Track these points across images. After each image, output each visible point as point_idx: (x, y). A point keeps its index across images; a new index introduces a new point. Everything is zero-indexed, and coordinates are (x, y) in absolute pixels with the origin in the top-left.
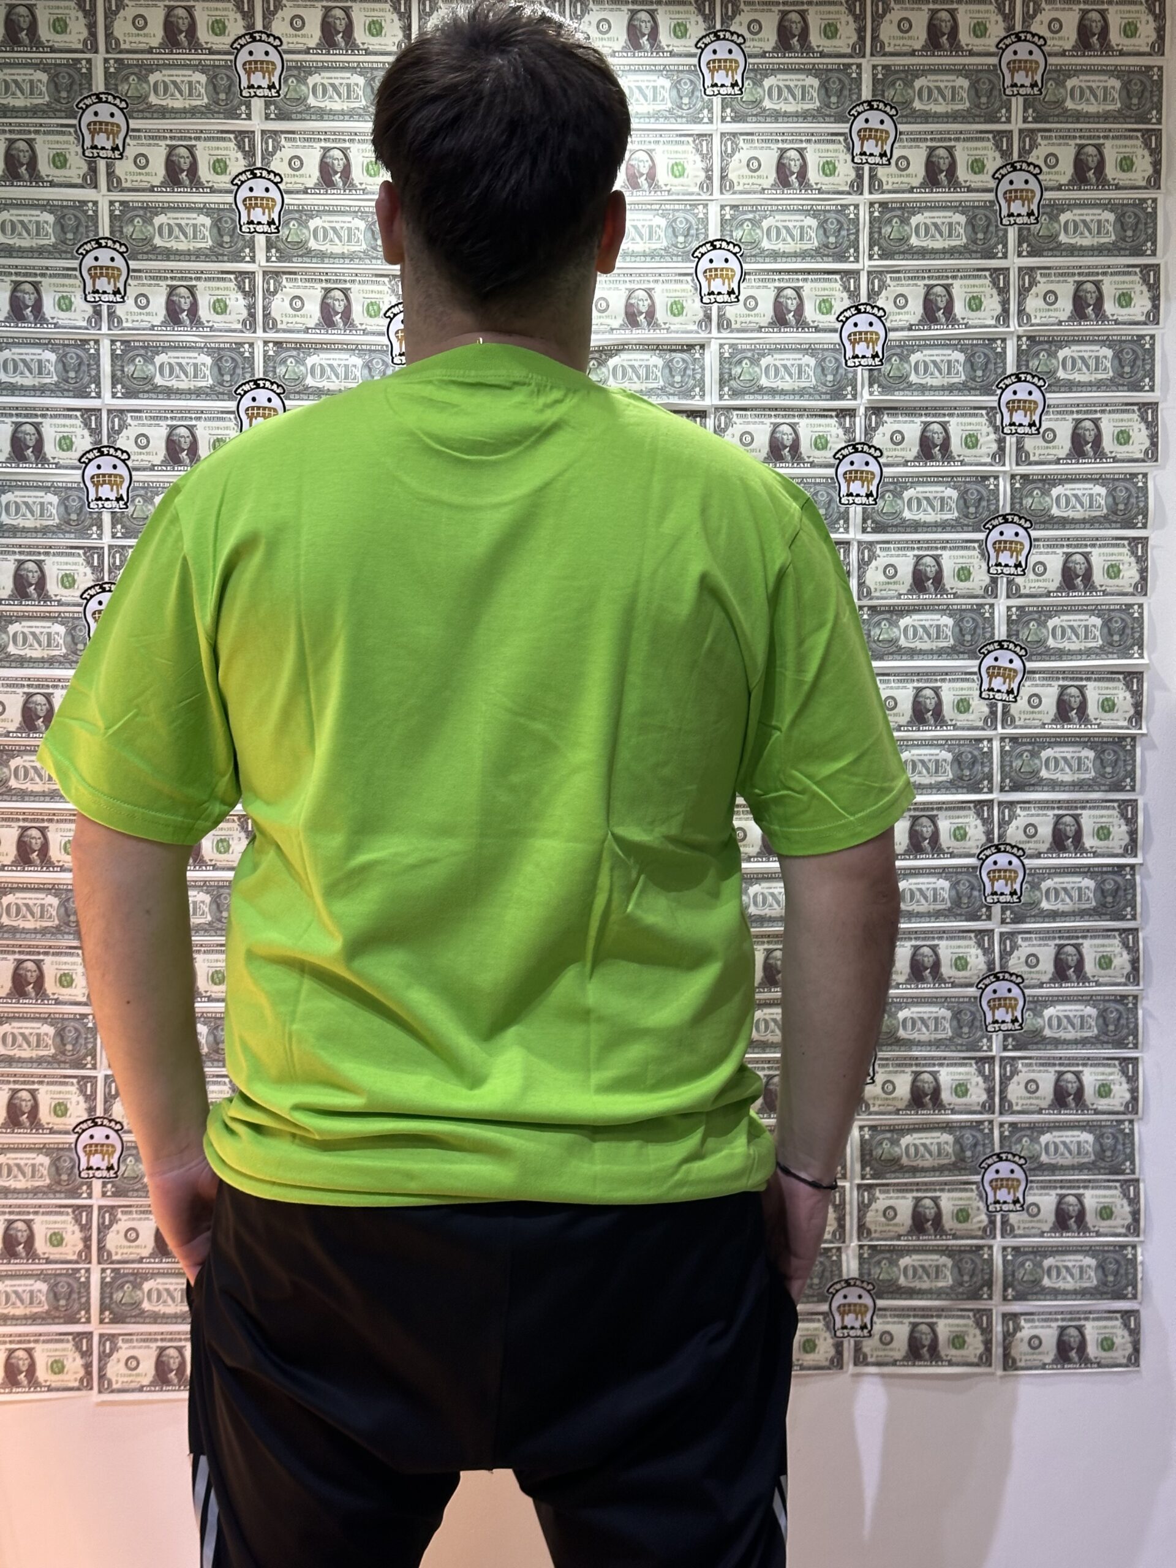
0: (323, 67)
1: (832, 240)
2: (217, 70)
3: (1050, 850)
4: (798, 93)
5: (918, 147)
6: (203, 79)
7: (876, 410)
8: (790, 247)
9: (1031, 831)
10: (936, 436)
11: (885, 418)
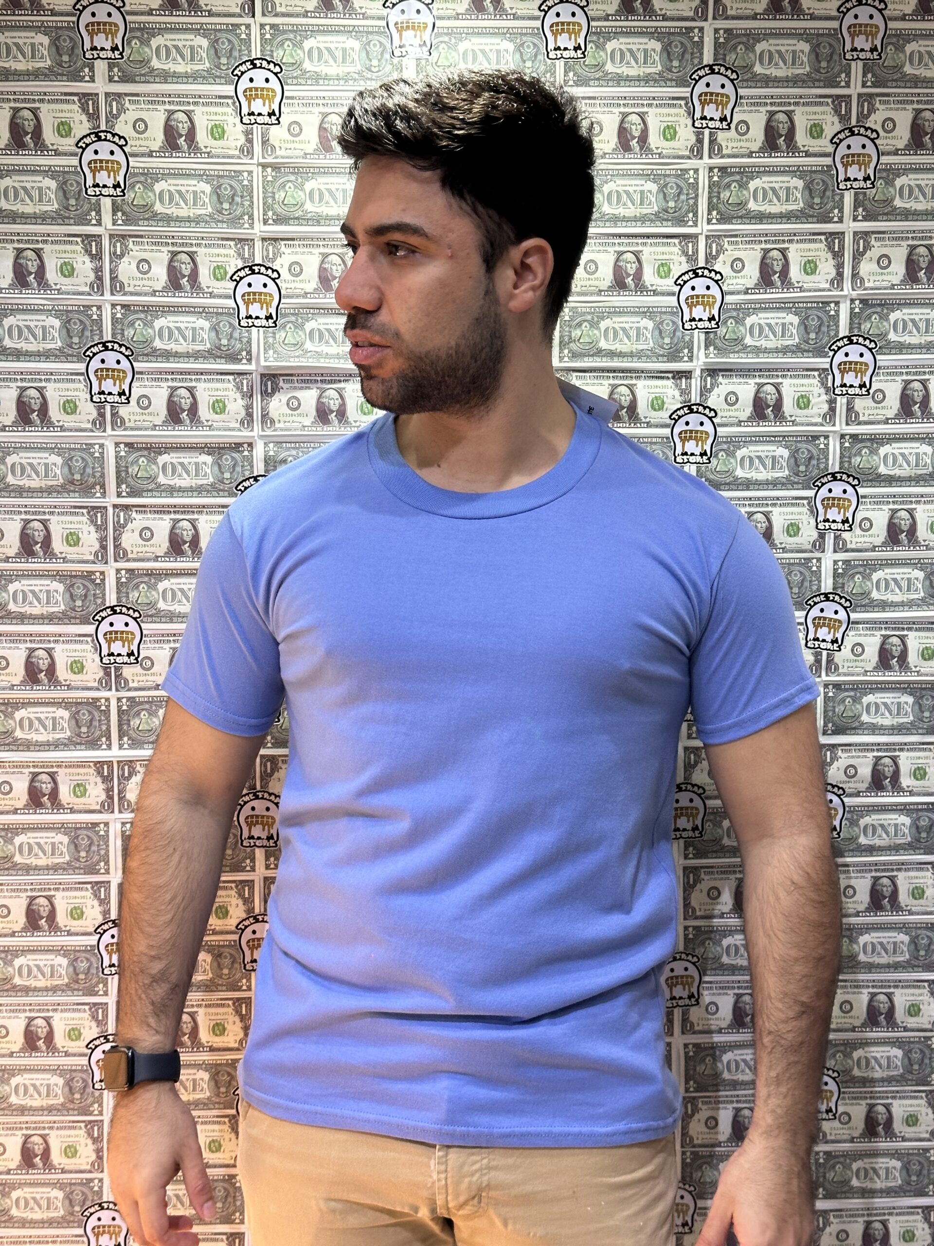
0: (166, 29)
1: (672, 204)
2: (60, 32)
3: (869, 789)
4: (640, 56)
5: (758, 111)
6: (46, 40)
7: (712, 372)
8: (631, 211)
9: (851, 772)
10: (769, 397)
11: (720, 379)
